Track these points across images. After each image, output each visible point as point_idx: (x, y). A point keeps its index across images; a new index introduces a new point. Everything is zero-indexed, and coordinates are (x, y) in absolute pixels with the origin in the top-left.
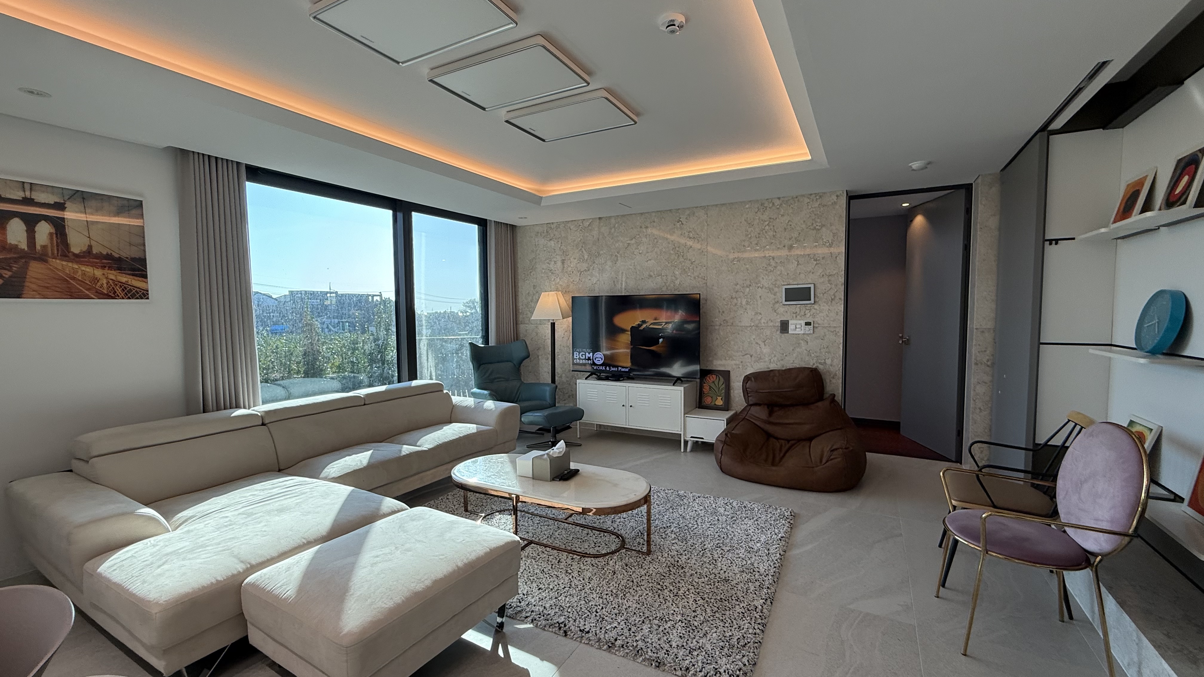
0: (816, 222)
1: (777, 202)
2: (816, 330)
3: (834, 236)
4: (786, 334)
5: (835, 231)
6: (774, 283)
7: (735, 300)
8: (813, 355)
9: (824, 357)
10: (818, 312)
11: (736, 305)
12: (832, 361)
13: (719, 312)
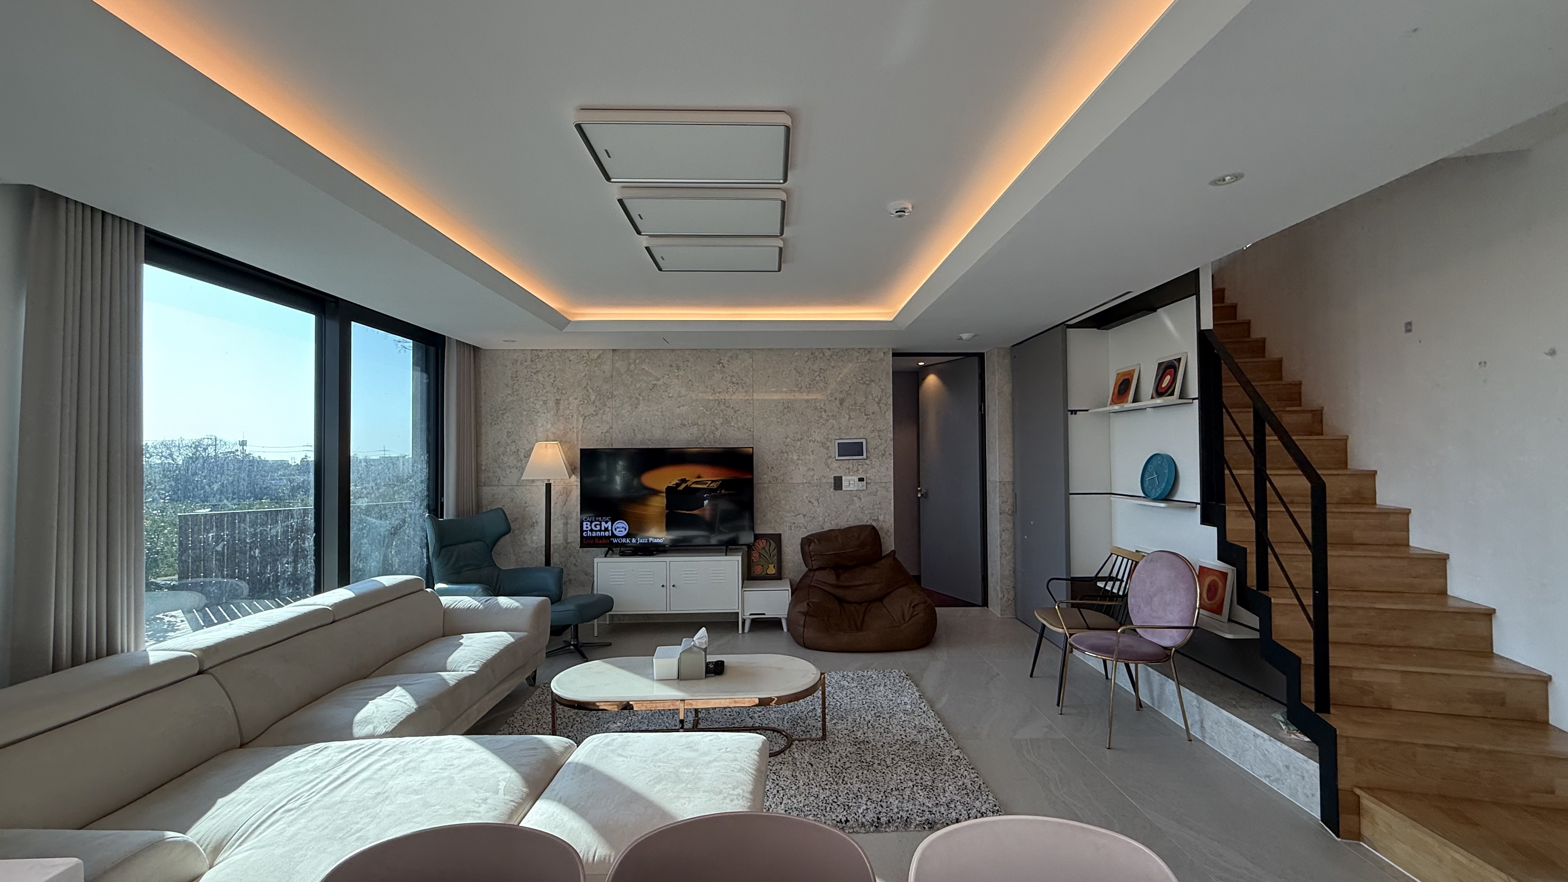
0: (866, 377)
1: (828, 353)
2: (868, 486)
3: (882, 392)
4: (839, 491)
5: (883, 387)
6: (826, 437)
7: (786, 454)
8: (866, 512)
9: (877, 514)
10: (870, 468)
11: (787, 459)
12: (884, 517)
13: (768, 468)
